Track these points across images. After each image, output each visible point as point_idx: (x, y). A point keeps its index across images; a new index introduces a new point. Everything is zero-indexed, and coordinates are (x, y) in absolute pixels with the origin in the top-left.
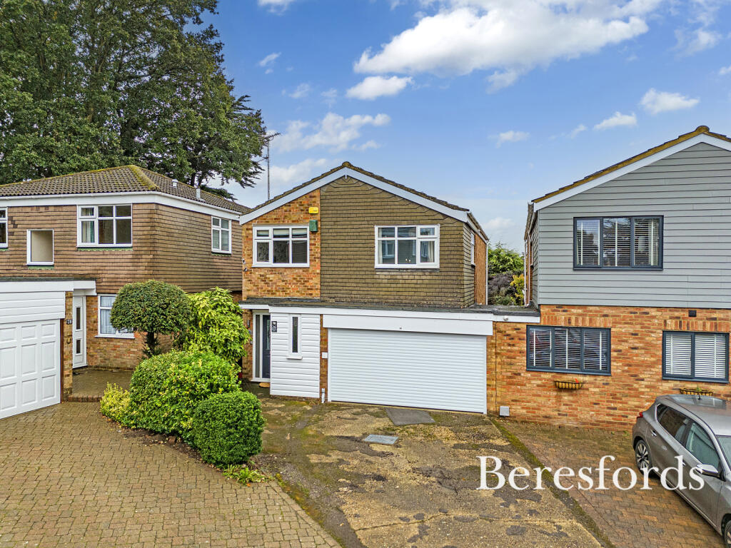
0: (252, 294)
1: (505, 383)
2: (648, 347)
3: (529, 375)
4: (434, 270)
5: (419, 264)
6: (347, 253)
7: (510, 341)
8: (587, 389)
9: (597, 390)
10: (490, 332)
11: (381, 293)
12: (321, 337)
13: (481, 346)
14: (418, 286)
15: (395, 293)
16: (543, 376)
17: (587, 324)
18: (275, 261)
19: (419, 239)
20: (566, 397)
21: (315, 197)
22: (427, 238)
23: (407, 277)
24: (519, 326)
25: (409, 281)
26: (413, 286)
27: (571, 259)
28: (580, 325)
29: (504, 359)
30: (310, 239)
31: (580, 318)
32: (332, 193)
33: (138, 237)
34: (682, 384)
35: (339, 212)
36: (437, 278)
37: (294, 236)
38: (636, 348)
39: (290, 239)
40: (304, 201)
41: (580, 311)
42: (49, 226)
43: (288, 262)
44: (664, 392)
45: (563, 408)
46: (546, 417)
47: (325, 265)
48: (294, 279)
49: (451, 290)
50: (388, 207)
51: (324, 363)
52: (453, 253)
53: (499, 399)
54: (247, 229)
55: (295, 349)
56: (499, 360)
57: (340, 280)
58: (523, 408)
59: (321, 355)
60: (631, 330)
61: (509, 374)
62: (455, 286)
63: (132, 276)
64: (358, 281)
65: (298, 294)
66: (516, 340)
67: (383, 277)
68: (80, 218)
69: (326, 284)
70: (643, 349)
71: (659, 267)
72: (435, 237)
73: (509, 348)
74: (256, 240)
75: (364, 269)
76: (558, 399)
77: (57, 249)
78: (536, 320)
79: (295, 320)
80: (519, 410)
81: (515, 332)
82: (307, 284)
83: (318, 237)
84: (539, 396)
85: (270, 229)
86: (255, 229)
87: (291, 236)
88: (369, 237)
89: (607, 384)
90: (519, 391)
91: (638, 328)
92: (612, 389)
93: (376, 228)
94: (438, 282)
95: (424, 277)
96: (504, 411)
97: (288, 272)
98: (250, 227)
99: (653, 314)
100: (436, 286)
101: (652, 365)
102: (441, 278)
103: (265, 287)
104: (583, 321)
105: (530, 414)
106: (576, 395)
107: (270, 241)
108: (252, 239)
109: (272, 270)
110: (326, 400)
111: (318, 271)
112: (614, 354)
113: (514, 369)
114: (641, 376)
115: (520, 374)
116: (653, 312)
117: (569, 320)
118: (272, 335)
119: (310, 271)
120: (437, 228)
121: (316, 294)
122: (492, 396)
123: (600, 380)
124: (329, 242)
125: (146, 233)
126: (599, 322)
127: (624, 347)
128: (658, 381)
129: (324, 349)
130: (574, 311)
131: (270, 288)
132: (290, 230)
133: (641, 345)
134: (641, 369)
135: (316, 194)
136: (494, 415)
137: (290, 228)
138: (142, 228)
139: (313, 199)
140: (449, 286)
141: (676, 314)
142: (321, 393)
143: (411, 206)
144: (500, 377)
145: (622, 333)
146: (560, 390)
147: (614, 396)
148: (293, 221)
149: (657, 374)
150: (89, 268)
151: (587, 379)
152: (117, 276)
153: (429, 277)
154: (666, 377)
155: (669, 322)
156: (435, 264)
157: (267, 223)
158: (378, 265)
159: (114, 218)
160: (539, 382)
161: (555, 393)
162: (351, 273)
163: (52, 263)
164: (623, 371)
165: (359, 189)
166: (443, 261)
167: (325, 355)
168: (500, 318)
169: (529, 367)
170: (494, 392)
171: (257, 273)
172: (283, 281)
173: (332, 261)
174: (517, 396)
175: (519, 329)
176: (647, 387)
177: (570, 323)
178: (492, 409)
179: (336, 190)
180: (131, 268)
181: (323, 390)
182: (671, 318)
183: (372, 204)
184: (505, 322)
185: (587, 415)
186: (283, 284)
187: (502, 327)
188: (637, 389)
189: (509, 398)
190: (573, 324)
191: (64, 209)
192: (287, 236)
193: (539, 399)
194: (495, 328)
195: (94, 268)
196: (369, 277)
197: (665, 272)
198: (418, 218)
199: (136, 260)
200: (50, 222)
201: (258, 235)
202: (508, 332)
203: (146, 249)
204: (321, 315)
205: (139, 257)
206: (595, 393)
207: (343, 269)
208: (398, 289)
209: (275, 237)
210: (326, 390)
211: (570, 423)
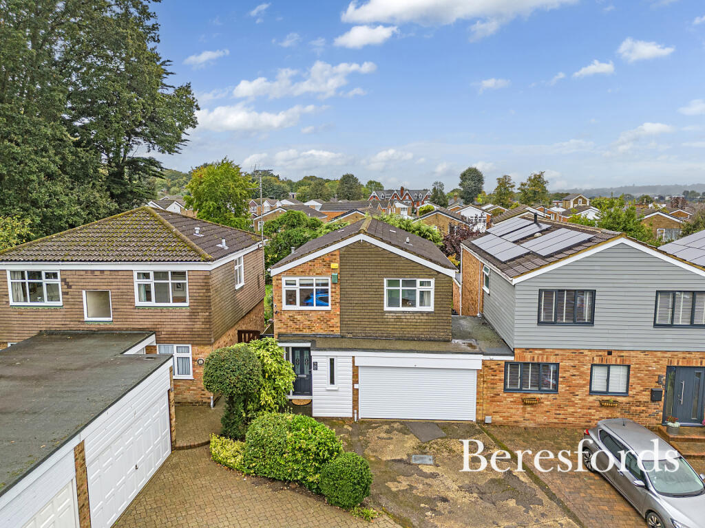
0: (283, 331)
1: (488, 401)
2: (581, 374)
3: (505, 395)
4: (428, 313)
5: (418, 308)
6: (362, 299)
7: (494, 373)
8: (543, 403)
9: (549, 403)
10: (480, 367)
12: (353, 373)
13: (472, 379)
14: (418, 324)
15: (399, 330)
16: (515, 395)
17: (545, 361)
20: (529, 409)
21: (335, 255)
22: (425, 288)
23: (409, 317)
24: (499, 362)
25: (411, 320)
26: (414, 324)
27: (537, 318)
28: (540, 361)
29: (489, 385)
30: (332, 288)
31: (540, 357)
32: (349, 253)
33: (195, 298)
34: (601, 397)
35: (355, 267)
36: (432, 318)
37: (317, 285)
38: (574, 375)
39: (315, 288)
40: (327, 259)
41: (540, 352)
42: (105, 287)
43: (313, 305)
44: (590, 402)
45: (527, 415)
46: (515, 422)
47: (343, 308)
48: (318, 319)
49: (443, 327)
50: (395, 264)
51: (356, 392)
52: (444, 299)
53: (485, 412)
54: (277, 280)
55: (332, 382)
56: (485, 385)
57: (356, 320)
58: (501, 417)
59: (353, 386)
60: (572, 364)
61: (492, 395)
62: (446, 324)
63: (191, 330)
64: (370, 320)
65: (322, 331)
66: (498, 371)
67: (391, 317)
68: (137, 281)
69: (344, 323)
70: (578, 375)
71: (591, 322)
72: (431, 288)
73: (493, 377)
74: (285, 288)
75: (376, 311)
76: (524, 410)
77: (115, 307)
78: (511, 358)
79: (332, 361)
80: (498, 418)
81: (497, 366)
82: (329, 323)
83: (338, 287)
84: (512, 408)
85: (297, 279)
86: (284, 279)
87: (315, 285)
88: (380, 287)
89: (556, 399)
90: (498, 406)
91: (576, 362)
92: (558, 402)
93: (385, 280)
94: (432, 321)
95: (422, 317)
96: (488, 420)
97: (313, 314)
98: (279, 278)
100: (431, 324)
101: (584, 386)
102: (436, 318)
103: (294, 325)
104: (542, 358)
105: (505, 421)
106: (536, 407)
107: (297, 288)
108: (281, 288)
109: (299, 312)
110: (358, 418)
111: (338, 313)
112: (560, 379)
113: (495, 391)
114: (577, 393)
115: (499, 395)
116: (586, 353)
117: (533, 358)
118: (314, 372)
119: (332, 312)
120: (433, 281)
121: (337, 331)
122: (480, 410)
123: (551, 396)
124: (347, 290)
125: (202, 294)
126: (552, 359)
127: (567, 375)
128: (587, 395)
129: (355, 381)
130: (536, 352)
131: (297, 327)
132: (314, 281)
133: (578, 373)
134: (577, 388)
135: (336, 253)
136: (481, 422)
137: (314, 278)
138: (198, 291)
139: (334, 257)
140: (441, 324)
141: (600, 353)
142: (353, 413)
143: (413, 264)
144: (486, 397)
145: (566, 366)
146: (525, 404)
147: (559, 407)
148: (317, 274)
149: (586, 391)
150: (148, 323)
151: (543, 396)
152: (176, 330)
153: (426, 318)
154: (591, 393)
155: (595, 358)
156: (431, 308)
157: (295, 275)
158: (386, 308)
159: (170, 281)
160: (512, 399)
161: (522, 406)
163: (111, 319)
164: (566, 390)
165: (372, 250)
166: (437, 305)
167: (356, 386)
168: (487, 358)
169: (506, 390)
170: (481, 408)
171: (286, 314)
172: (309, 321)
173: (350, 305)
174: (497, 409)
175: (499, 365)
176: (580, 400)
177: (533, 360)
178: (479, 418)
179: (353, 250)
180: (189, 323)
181: (355, 411)
182: (597, 356)
183: (382, 262)
184: (491, 360)
185: (542, 419)
186: (309, 323)
187: (488, 364)
188: (573, 401)
189: (491, 411)
190: (536, 361)
191: (120, 273)
192: (312, 285)
193: (512, 411)
194: (483, 364)
195: (153, 323)
196: (380, 317)
197: (595, 327)
198: (419, 273)
199: (193, 317)
200: (106, 284)
201: (287, 284)
202: (492, 367)
203: (202, 307)
204: (353, 357)
206: (547, 405)
209: (301, 285)
210: (358, 411)
211: (531, 424)
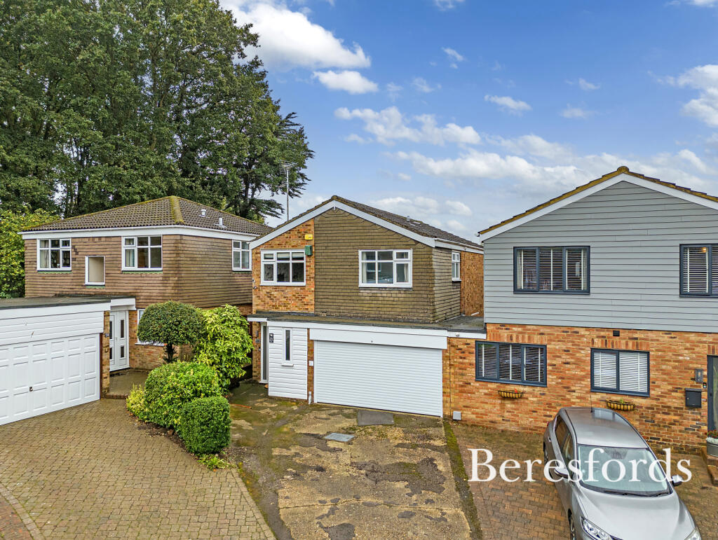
0: (260, 308)
1: (457, 391)
2: (578, 363)
3: (477, 384)
4: (407, 289)
5: (396, 284)
6: (337, 273)
7: (462, 355)
8: (527, 399)
9: (535, 399)
10: (445, 346)
11: (365, 309)
12: (308, 347)
13: (438, 358)
14: (395, 303)
15: (375, 309)
16: (490, 385)
17: (526, 341)
18: (278, 281)
19: (395, 261)
20: (509, 405)
21: (309, 225)
22: (402, 261)
23: (385, 295)
24: (469, 341)
25: (387, 299)
26: (390, 303)
27: (512, 284)
28: (520, 342)
29: (457, 370)
30: (307, 262)
31: (520, 336)
32: (324, 222)
33: (167, 262)
34: (608, 396)
35: (330, 238)
36: (410, 295)
37: (294, 259)
38: (568, 363)
39: (291, 262)
40: (301, 229)
41: (520, 329)
42: (102, 253)
43: (289, 281)
44: (592, 403)
45: (506, 414)
46: (492, 422)
47: (318, 283)
48: (294, 295)
49: (422, 307)
50: (370, 234)
51: (311, 370)
52: (423, 274)
53: (453, 405)
54: (256, 253)
55: (288, 358)
56: (452, 371)
57: (331, 297)
58: (473, 413)
59: (308, 363)
60: (564, 347)
61: (461, 383)
62: (426, 303)
63: (162, 294)
64: (345, 298)
65: (297, 309)
66: (467, 353)
67: (366, 294)
68: (124, 247)
69: (319, 300)
70: (574, 364)
71: (588, 292)
72: (409, 261)
73: (461, 360)
74: (263, 262)
75: (351, 287)
76: (502, 406)
77: (108, 272)
78: (482, 336)
79: (288, 333)
80: (469, 415)
81: (466, 346)
82: (303, 300)
83: (312, 260)
84: (487, 403)
85: (274, 252)
86: (263, 253)
87: (291, 259)
88: (355, 260)
89: (544, 394)
90: (469, 398)
91: (570, 345)
92: (548, 399)
93: (360, 252)
94: (411, 299)
95: (399, 295)
96: (457, 415)
97: (289, 290)
98: (258, 251)
99: (583, 333)
100: (410, 303)
101: (582, 379)
102: (415, 296)
103: (271, 303)
104: (523, 338)
105: (479, 419)
106: (517, 403)
107: (275, 263)
108: (260, 262)
109: (276, 288)
110: (312, 401)
111: (313, 289)
112: (549, 368)
113: (465, 379)
114: (573, 388)
115: (470, 384)
116: (582, 332)
117: (511, 336)
118: (270, 345)
119: (306, 289)
120: (410, 252)
121: (311, 309)
122: (447, 402)
123: (538, 390)
124: (322, 264)
125: (172, 259)
126: (536, 340)
127: (558, 362)
128: (587, 392)
129: (311, 358)
130: (515, 329)
131: (274, 304)
132: (291, 254)
133: (573, 360)
134: (572, 382)
135: (311, 223)
136: (448, 418)
137: (291, 252)
138: (169, 256)
139: (309, 228)
140: (421, 303)
141: (602, 334)
142: (308, 395)
143: (388, 233)
144: (454, 385)
145: (556, 350)
146: (504, 398)
147: (549, 405)
148: (293, 246)
149: (586, 386)
150: (130, 288)
151: (527, 389)
152: (151, 295)
153: (403, 295)
154: (594, 389)
155: (596, 340)
156: (409, 284)
157: (272, 248)
158: (363, 283)
159: (149, 247)
160: (486, 391)
161: (500, 401)
162: (340, 291)
163: (104, 283)
164: (557, 383)
165: (346, 218)
166: (416, 281)
167: (311, 363)
168: (453, 334)
169: (478, 377)
170: (448, 399)
171: (264, 290)
172: (285, 297)
173: (324, 280)
174: (468, 403)
175: (469, 344)
176: (578, 398)
177: (512, 340)
178: (447, 413)
179: (326, 219)
180: (162, 288)
181: (310, 393)
182: (598, 337)
183: (356, 231)
184: (457, 338)
185: (527, 421)
186: (285, 300)
187: (455, 342)
188: (568, 400)
189: (461, 404)
190: (514, 341)
191: (113, 239)
192: (288, 259)
193: (486, 406)
194: (449, 343)
195: (134, 288)
196: (355, 294)
197: (592, 296)
198: (395, 243)
199: (166, 282)
200: (102, 250)
201: (265, 258)
202: (460, 347)
203: (172, 272)
204: (308, 329)
205: (167, 279)
206: (533, 402)
207: (333, 287)
208: (378, 306)
209: (279, 259)
210: (313, 393)
211: (512, 427)
